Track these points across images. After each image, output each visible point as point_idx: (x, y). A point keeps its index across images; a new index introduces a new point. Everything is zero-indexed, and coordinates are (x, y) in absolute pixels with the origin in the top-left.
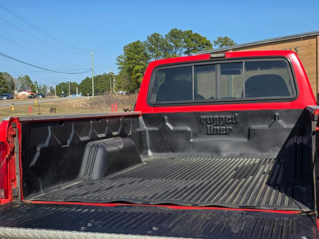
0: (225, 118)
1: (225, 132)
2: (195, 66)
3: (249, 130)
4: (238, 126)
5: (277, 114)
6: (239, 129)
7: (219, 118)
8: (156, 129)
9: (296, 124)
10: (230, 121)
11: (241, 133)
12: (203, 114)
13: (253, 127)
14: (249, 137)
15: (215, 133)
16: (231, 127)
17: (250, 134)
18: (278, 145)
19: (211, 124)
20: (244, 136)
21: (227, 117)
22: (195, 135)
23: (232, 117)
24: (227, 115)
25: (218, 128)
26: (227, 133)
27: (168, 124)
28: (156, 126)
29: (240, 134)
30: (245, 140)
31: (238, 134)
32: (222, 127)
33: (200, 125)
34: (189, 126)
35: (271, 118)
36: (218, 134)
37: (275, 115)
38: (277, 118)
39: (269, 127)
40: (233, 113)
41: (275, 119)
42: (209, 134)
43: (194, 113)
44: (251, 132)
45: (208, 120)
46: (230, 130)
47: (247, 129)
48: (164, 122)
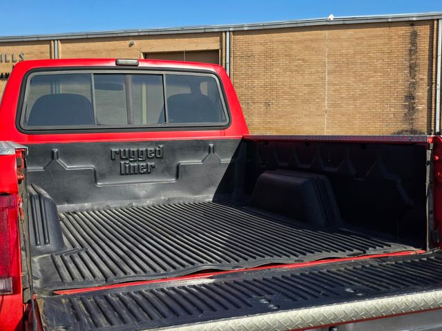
0: (147, 150)
1: (145, 170)
3: (178, 167)
4: (163, 161)
5: (211, 145)
6: (164, 165)
7: (138, 151)
8: (40, 169)
9: (233, 158)
10: (153, 155)
11: (166, 171)
12: (115, 145)
13: (183, 162)
14: (177, 177)
15: (132, 172)
16: (153, 164)
17: (178, 172)
18: (212, 185)
19: (126, 159)
20: (170, 175)
21: (149, 149)
22: (103, 176)
23: (156, 150)
24: (150, 146)
25: (136, 164)
26: (149, 171)
27: (61, 161)
28: (39, 164)
29: (166, 173)
30: (173, 180)
31: (163, 172)
32: (141, 164)
33: (111, 161)
34: (93, 162)
35: (205, 150)
36: (137, 174)
37: (210, 147)
38: (212, 150)
39: (203, 162)
40: (157, 143)
41: (210, 152)
42: (123, 174)
43: (102, 144)
44: (180, 170)
45: (122, 154)
46: (153, 167)
47: (175, 165)
48: (53, 158)
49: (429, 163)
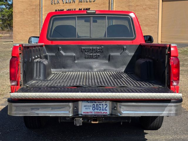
0: (96, 49)
1: (95, 57)
2: (77, 17)
3: (109, 56)
4: (103, 53)
5: (125, 47)
6: (104, 55)
7: (93, 49)
8: (54, 54)
9: (135, 53)
10: (99, 51)
11: (104, 57)
12: (83, 46)
13: (112, 54)
14: (109, 60)
15: (90, 57)
16: (99, 54)
17: (109, 58)
18: (125, 64)
19: (87, 52)
20: (106, 60)
21: (97, 48)
22: (78, 59)
23: (100, 49)
24: (97, 47)
25: (92, 54)
26: (97, 57)
27: (62, 52)
28: (53, 52)
29: (104, 58)
30: (107, 62)
31: (103, 58)
32: (94, 54)
33: (81, 52)
34: (74, 53)
35: (122, 49)
36: (92, 58)
37: (124, 48)
38: (125, 49)
39: (121, 54)
40: (101, 46)
41: (124, 50)
42: (86, 58)
43: (78, 45)
44: (110, 57)
45: (86, 50)
46: (99, 56)
47: (108, 55)
48: (59, 50)
49: (167, 54)
